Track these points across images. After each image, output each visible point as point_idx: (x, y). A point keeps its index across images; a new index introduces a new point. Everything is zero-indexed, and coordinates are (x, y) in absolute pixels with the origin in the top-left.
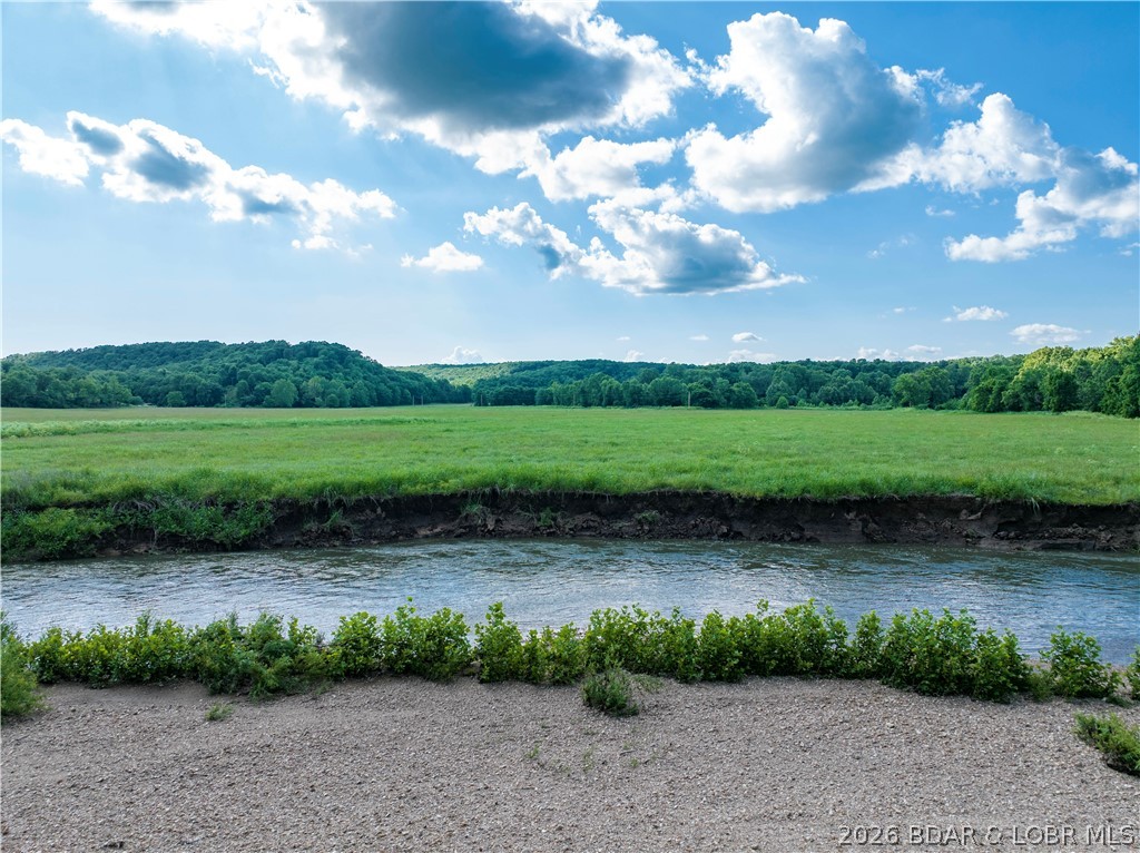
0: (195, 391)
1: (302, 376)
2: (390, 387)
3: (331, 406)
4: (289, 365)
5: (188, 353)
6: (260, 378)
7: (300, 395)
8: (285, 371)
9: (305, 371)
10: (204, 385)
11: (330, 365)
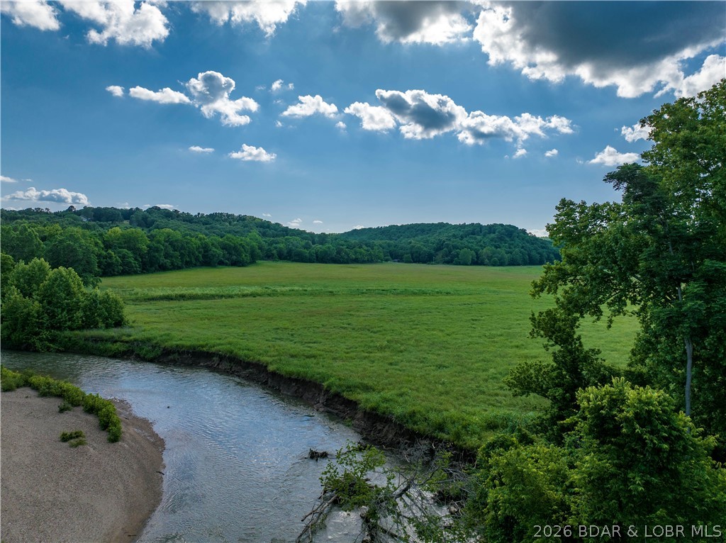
0: (420, 255)
1: (481, 246)
2: (539, 253)
3: (494, 265)
4: (475, 239)
5: (430, 230)
6: (455, 247)
7: (478, 258)
8: (472, 243)
9: (484, 242)
10: (425, 251)
11: (501, 239)
